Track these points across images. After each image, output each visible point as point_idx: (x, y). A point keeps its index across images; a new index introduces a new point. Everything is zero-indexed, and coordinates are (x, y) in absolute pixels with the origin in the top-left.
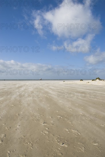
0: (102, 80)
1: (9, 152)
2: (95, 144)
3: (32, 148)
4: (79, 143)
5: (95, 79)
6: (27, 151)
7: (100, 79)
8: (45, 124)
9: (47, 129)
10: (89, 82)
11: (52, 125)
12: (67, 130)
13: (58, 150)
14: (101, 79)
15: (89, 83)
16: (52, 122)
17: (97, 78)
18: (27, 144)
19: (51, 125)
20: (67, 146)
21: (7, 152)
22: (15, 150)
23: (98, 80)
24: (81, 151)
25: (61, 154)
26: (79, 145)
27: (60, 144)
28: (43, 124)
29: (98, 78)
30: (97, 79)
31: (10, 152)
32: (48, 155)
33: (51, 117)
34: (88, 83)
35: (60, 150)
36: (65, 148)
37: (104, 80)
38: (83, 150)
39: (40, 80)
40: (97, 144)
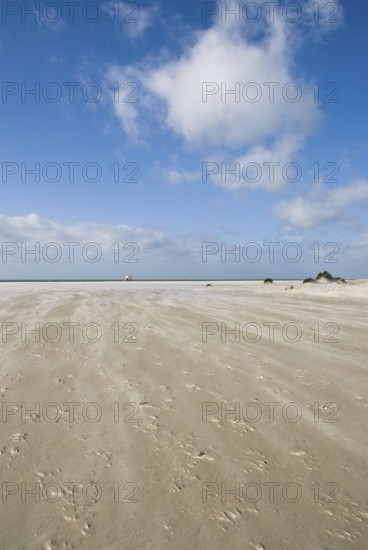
0: (337, 279)
1: (41, 475)
2: (297, 454)
3: (109, 465)
4: (249, 452)
5: (314, 277)
6: (95, 473)
7: (327, 276)
8: (146, 406)
9: (154, 418)
10: (292, 288)
11: (169, 409)
12: (216, 421)
13: (187, 468)
14: (333, 276)
15: (294, 291)
16: (169, 400)
17: (322, 272)
18: (93, 456)
19: (167, 409)
20: (212, 459)
21: (36, 475)
22: (60, 470)
23: (323, 280)
24: (253, 469)
25: (194, 478)
26: (248, 456)
27: (192, 454)
28: (141, 406)
29: (325, 273)
30: (320, 276)
31: (45, 474)
32: (159, 480)
33: (164, 388)
34: (289, 291)
35: (191, 470)
36: (207, 464)
37: (343, 281)
38: (260, 467)
39: (127, 280)
40: (304, 453)
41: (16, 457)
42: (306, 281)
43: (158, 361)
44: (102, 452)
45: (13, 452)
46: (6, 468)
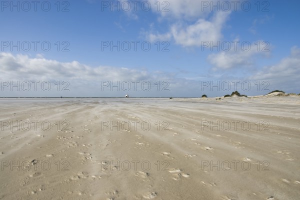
0: (242, 96)
5: (230, 94)
7: (238, 94)
17: (235, 92)
23: (235, 96)
29: (236, 92)
30: (233, 93)
37: (246, 96)
39: (127, 97)
42: (226, 96)
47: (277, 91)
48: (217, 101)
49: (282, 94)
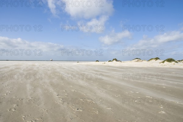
0: (119, 61)
2: (109, 109)
3: (47, 113)
4: (93, 108)
6: (42, 115)
7: (116, 60)
8: (59, 96)
11: (66, 97)
13: (73, 113)
14: (118, 60)
16: (66, 94)
17: (114, 59)
18: (42, 111)
20: (81, 111)
21: (22, 117)
22: (30, 115)
23: (114, 61)
24: (95, 113)
25: (76, 116)
26: (93, 110)
27: (75, 109)
28: (57, 96)
29: (115, 59)
31: (25, 116)
32: (64, 117)
33: (64, 91)
35: (75, 114)
36: (80, 112)
37: (121, 61)
38: (97, 112)
39: (51, 61)
40: (111, 108)
41: (15, 112)
42: (109, 61)
43: (62, 83)
44: (44, 109)
45: (13, 110)
46: (11, 115)
47: (137, 59)
48: (104, 64)
49: (139, 61)
